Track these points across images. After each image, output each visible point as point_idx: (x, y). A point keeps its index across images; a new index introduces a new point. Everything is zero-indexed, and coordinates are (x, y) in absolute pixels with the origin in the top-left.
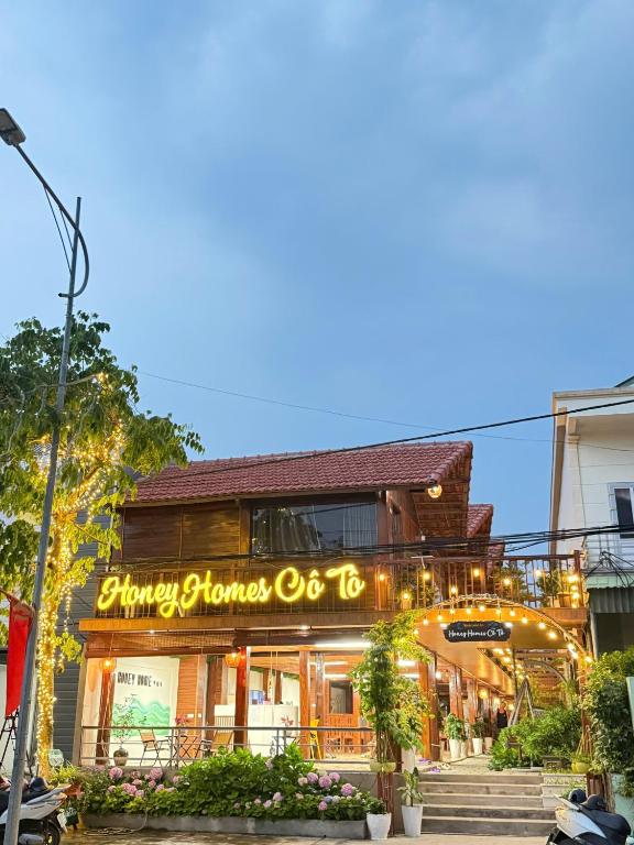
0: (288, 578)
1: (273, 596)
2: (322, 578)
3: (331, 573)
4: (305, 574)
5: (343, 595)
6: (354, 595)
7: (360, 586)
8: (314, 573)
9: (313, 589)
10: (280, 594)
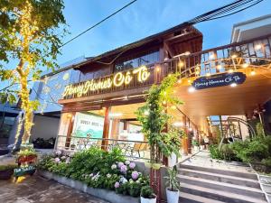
0: (118, 77)
1: (113, 85)
2: (131, 75)
3: (134, 72)
4: (125, 74)
5: (140, 80)
6: (144, 79)
7: (148, 75)
8: (128, 73)
9: (127, 79)
10: (115, 84)
